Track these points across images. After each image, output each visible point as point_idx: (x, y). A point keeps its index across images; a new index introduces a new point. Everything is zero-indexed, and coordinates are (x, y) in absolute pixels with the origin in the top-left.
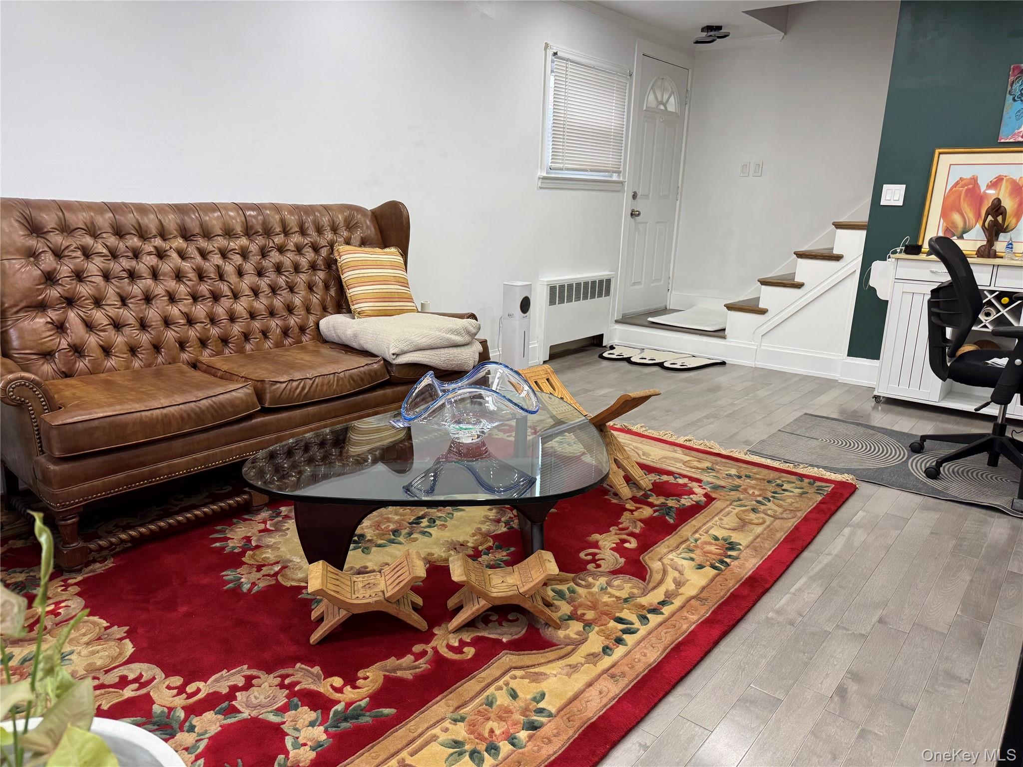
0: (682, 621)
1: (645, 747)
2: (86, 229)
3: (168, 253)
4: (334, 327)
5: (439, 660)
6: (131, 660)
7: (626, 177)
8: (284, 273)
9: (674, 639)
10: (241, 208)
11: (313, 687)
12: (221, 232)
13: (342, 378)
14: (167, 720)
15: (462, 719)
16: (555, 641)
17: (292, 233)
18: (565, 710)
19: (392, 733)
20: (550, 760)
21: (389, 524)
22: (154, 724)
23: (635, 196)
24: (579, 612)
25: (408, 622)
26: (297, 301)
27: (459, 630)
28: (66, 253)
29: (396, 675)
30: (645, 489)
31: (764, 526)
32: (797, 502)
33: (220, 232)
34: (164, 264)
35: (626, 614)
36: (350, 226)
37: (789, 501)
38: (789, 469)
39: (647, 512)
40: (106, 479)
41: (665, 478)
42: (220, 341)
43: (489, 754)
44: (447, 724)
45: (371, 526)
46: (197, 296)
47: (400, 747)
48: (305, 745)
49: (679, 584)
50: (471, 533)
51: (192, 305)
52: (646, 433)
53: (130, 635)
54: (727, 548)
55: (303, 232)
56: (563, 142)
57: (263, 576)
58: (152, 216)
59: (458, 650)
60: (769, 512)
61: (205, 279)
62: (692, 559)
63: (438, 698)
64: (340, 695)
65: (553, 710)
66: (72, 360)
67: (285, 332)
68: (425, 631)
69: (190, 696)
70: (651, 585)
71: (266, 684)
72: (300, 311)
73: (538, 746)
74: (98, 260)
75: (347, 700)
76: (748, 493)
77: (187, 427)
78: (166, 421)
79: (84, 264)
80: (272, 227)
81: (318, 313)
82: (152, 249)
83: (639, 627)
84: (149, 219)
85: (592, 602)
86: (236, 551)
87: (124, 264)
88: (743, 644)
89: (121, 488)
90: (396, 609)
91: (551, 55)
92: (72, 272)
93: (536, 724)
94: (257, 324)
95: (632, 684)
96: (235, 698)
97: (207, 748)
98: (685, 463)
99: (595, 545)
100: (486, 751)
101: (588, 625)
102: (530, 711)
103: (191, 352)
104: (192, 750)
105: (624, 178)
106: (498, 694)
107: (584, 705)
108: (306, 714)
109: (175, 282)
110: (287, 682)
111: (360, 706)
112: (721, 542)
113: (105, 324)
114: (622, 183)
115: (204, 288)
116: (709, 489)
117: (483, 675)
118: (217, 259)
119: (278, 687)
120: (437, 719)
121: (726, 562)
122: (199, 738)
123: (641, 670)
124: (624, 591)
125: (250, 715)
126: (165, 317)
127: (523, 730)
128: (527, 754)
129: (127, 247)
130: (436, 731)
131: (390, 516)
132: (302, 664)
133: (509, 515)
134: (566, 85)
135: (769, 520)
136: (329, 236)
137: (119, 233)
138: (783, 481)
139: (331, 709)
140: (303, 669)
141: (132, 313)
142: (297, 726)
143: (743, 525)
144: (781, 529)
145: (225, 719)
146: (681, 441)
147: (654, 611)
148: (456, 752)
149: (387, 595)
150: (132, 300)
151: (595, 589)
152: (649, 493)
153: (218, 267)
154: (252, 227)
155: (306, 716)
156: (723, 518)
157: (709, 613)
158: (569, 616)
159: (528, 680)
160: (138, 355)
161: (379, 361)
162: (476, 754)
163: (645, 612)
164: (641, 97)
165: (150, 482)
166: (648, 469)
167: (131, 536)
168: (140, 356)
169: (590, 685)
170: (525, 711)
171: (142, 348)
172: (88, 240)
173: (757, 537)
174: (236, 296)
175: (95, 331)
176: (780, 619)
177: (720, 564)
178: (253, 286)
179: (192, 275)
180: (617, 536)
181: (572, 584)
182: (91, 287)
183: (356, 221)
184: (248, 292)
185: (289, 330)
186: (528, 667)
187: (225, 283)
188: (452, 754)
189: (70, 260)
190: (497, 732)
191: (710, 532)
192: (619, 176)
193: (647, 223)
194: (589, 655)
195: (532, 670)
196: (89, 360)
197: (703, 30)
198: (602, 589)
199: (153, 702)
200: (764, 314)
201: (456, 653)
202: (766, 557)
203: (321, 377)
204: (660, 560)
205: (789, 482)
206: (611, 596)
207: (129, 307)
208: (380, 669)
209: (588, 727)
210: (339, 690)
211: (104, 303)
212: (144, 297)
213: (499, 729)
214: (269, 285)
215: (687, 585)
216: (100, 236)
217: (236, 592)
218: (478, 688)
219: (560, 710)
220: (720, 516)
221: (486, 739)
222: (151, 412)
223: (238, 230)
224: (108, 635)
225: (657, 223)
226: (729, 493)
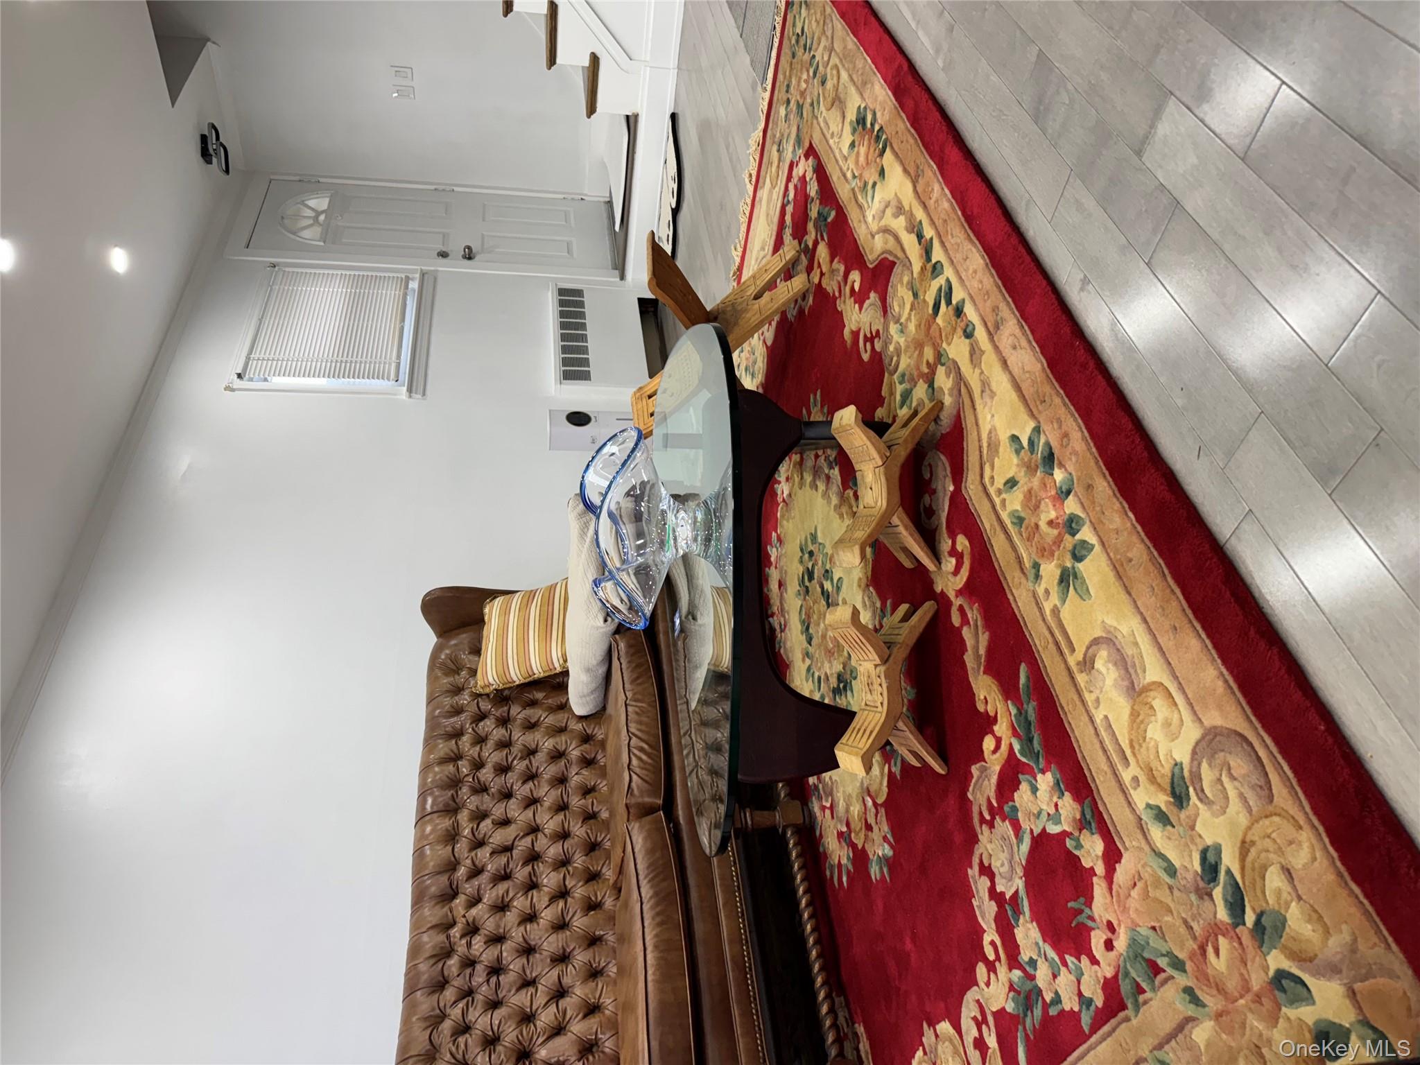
0: (939, 209)
1: (1085, 281)
2: (431, 1029)
3: (470, 920)
4: (581, 697)
5: (968, 590)
6: (957, 1027)
7: (414, 268)
8: (509, 763)
9: (959, 223)
10: (422, 817)
11: (994, 779)
12: (447, 848)
13: (634, 694)
14: (1022, 996)
15: (1036, 566)
16: (955, 412)
17: (458, 749)
18: (1031, 407)
19: (1048, 675)
20: (1088, 438)
21: (828, 637)
22: (1026, 1015)
23: (443, 255)
24: (926, 370)
25: (921, 630)
26: (548, 744)
27: (936, 556)
28: (460, 1057)
29: (983, 656)
30: (798, 251)
31: (840, 66)
32: (815, 13)
33: (449, 848)
34: (484, 926)
35: (930, 298)
36: (454, 668)
37: (814, 24)
38: (781, 22)
39: (823, 252)
40: (738, 1030)
41: (788, 218)
42: (592, 854)
43: (1078, 531)
44: (1040, 591)
45: (830, 662)
46: (530, 883)
47: (1063, 666)
48: (1056, 805)
49: (900, 210)
50: (839, 521)
51: (541, 890)
52: (743, 243)
53: (932, 1024)
54: (864, 129)
55: (457, 734)
56: (361, 362)
57: (877, 823)
58: (425, 938)
59: (959, 557)
60: (826, 58)
61: (508, 871)
62: (874, 184)
63: (1010, 597)
64: (1003, 743)
65: (1032, 424)
66: (599, 1056)
67: (588, 762)
68: (938, 605)
69: (998, 958)
70: (900, 254)
71: (989, 846)
72: (561, 741)
73: (1071, 454)
74: (472, 1016)
75: (1010, 733)
76: (805, 90)
77: (676, 917)
78: (664, 946)
79: (476, 1034)
80: (448, 777)
81: (566, 716)
82: (464, 941)
83: (945, 278)
84: (427, 943)
85: (916, 348)
86: (851, 855)
87: (481, 980)
88: (972, 111)
89: (754, 1011)
90: (901, 647)
91: (241, 382)
92: (484, 1050)
93: (1046, 454)
94: (576, 802)
95: (1007, 296)
96: (1003, 894)
97: (1055, 947)
98: (773, 187)
99: (855, 334)
100: (1073, 535)
101: (939, 356)
102: (1030, 460)
103: (603, 894)
104: (1056, 969)
105: (414, 271)
106: (1009, 508)
107: (1027, 375)
108: (1023, 795)
109: (509, 913)
110: (988, 817)
111: (1015, 716)
112: (857, 137)
113: (556, 1011)
114: (423, 274)
115: (521, 874)
116: (801, 151)
117: (987, 526)
118: (483, 854)
119: (993, 830)
120: (1034, 604)
121: (878, 131)
122: (1043, 956)
123: (992, 280)
124: (905, 297)
125: (1021, 878)
126: (553, 928)
127: (1053, 475)
128: (1079, 474)
129: (458, 976)
130: (1047, 607)
131: (820, 633)
132: (968, 790)
133: (823, 461)
134: (283, 360)
135: (835, 60)
136: (465, 698)
137: (441, 984)
138: (793, 35)
139: (1019, 760)
140: (973, 790)
141: (545, 972)
142: (1036, 812)
143: (838, 102)
144: (844, 40)
145: (1024, 916)
146: (750, 189)
147: (928, 252)
148: (1073, 581)
149: (878, 662)
150: (528, 972)
151: (902, 341)
152: (803, 246)
153: (492, 853)
154: (446, 805)
155: (1025, 798)
156: (830, 132)
157: (932, 163)
158: (929, 386)
159: (996, 459)
160: (601, 967)
161: (616, 641)
162: (1076, 552)
163: (929, 266)
164: (305, 249)
165: (751, 970)
166: (778, 244)
167: (825, 998)
168: (603, 964)
169: (1004, 363)
170: (1031, 469)
171: (592, 962)
172: (447, 1026)
173: (852, 79)
174: (534, 830)
175: (565, 1023)
176: (945, 47)
177: (880, 141)
178: (522, 805)
179: (502, 887)
180: (847, 300)
181: (895, 377)
182: (507, 1026)
183: (449, 661)
184: (529, 813)
185: (586, 758)
186: (981, 456)
187: (516, 843)
188: (1075, 589)
189: (469, 1053)
190: (1053, 515)
191: (846, 154)
192: (413, 279)
193: (483, 235)
194: (972, 361)
195: (985, 452)
196: (601, 1033)
197: (209, 162)
198: (902, 331)
199: (1003, 1009)
200: (598, 58)
201: (963, 563)
202: (873, 66)
203: (629, 725)
204: (873, 237)
205: (794, 25)
206: (909, 319)
207: (537, 976)
208: (976, 679)
209: (1052, 372)
210: (998, 741)
211: (529, 1010)
212: (525, 956)
213: (1049, 512)
214: (524, 783)
215: (901, 197)
216: (443, 1009)
217: (892, 864)
218: (1002, 536)
219: (1032, 415)
220: (828, 136)
221: (1060, 534)
222: (648, 966)
223: (447, 824)
224: (931, 1052)
225: (484, 220)
226: (805, 120)
